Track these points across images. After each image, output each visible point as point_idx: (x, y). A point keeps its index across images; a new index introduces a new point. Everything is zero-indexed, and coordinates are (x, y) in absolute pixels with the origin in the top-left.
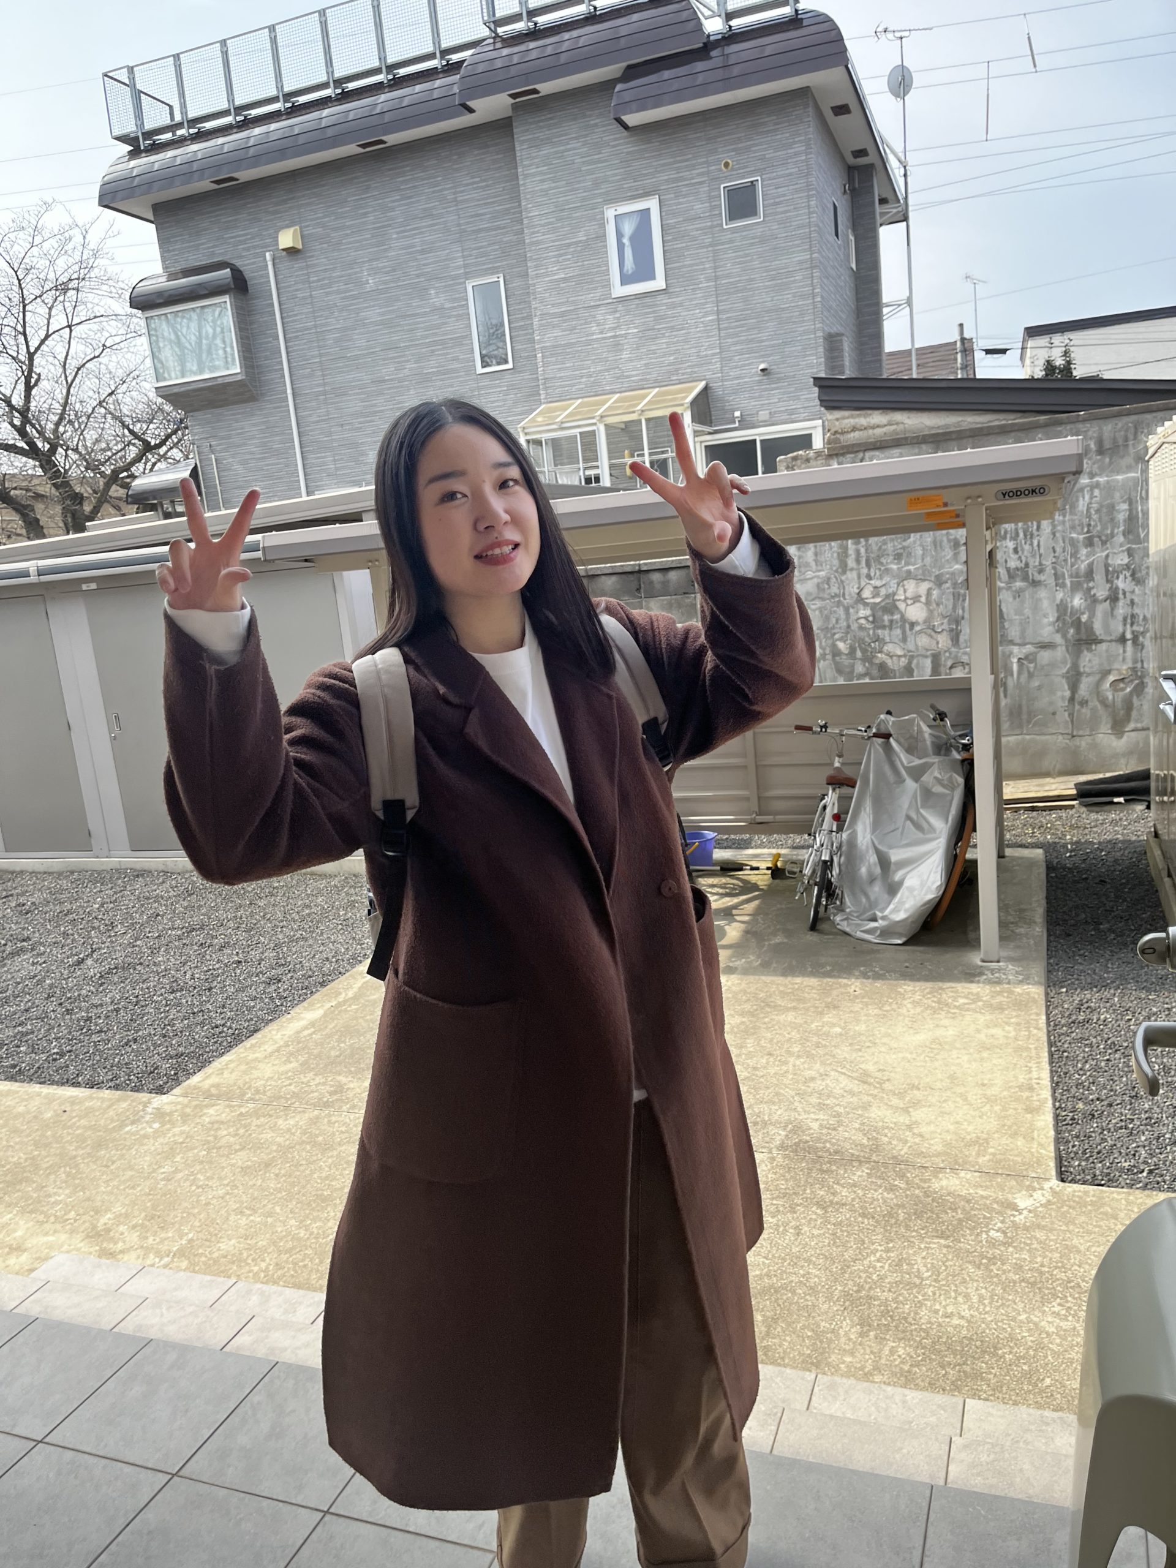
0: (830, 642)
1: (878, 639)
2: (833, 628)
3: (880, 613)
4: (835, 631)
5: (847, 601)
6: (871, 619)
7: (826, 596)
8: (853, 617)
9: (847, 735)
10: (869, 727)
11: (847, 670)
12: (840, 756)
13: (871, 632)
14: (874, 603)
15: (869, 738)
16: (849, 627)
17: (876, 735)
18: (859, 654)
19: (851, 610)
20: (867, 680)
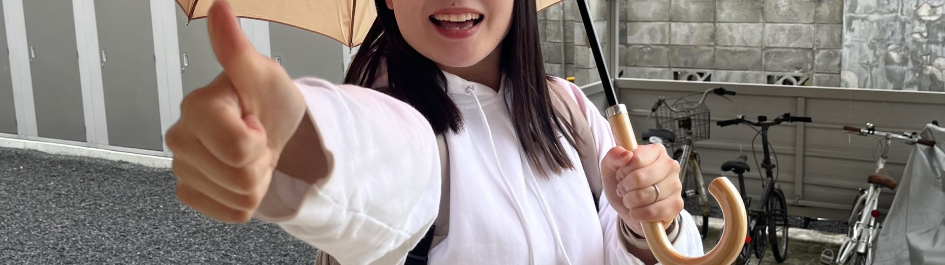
0: (883, 52)
1: (930, 53)
2: (889, 39)
3: (935, 31)
4: (890, 42)
5: (903, 18)
6: (925, 34)
7: (884, 10)
8: (908, 32)
9: (893, 138)
10: (914, 134)
11: (898, 78)
12: (884, 157)
13: (924, 46)
14: (930, 21)
15: (913, 143)
16: (903, 39)
17: (920, 142)
18: (910, 65)
19: (907, 25)
20: (915, 90)
